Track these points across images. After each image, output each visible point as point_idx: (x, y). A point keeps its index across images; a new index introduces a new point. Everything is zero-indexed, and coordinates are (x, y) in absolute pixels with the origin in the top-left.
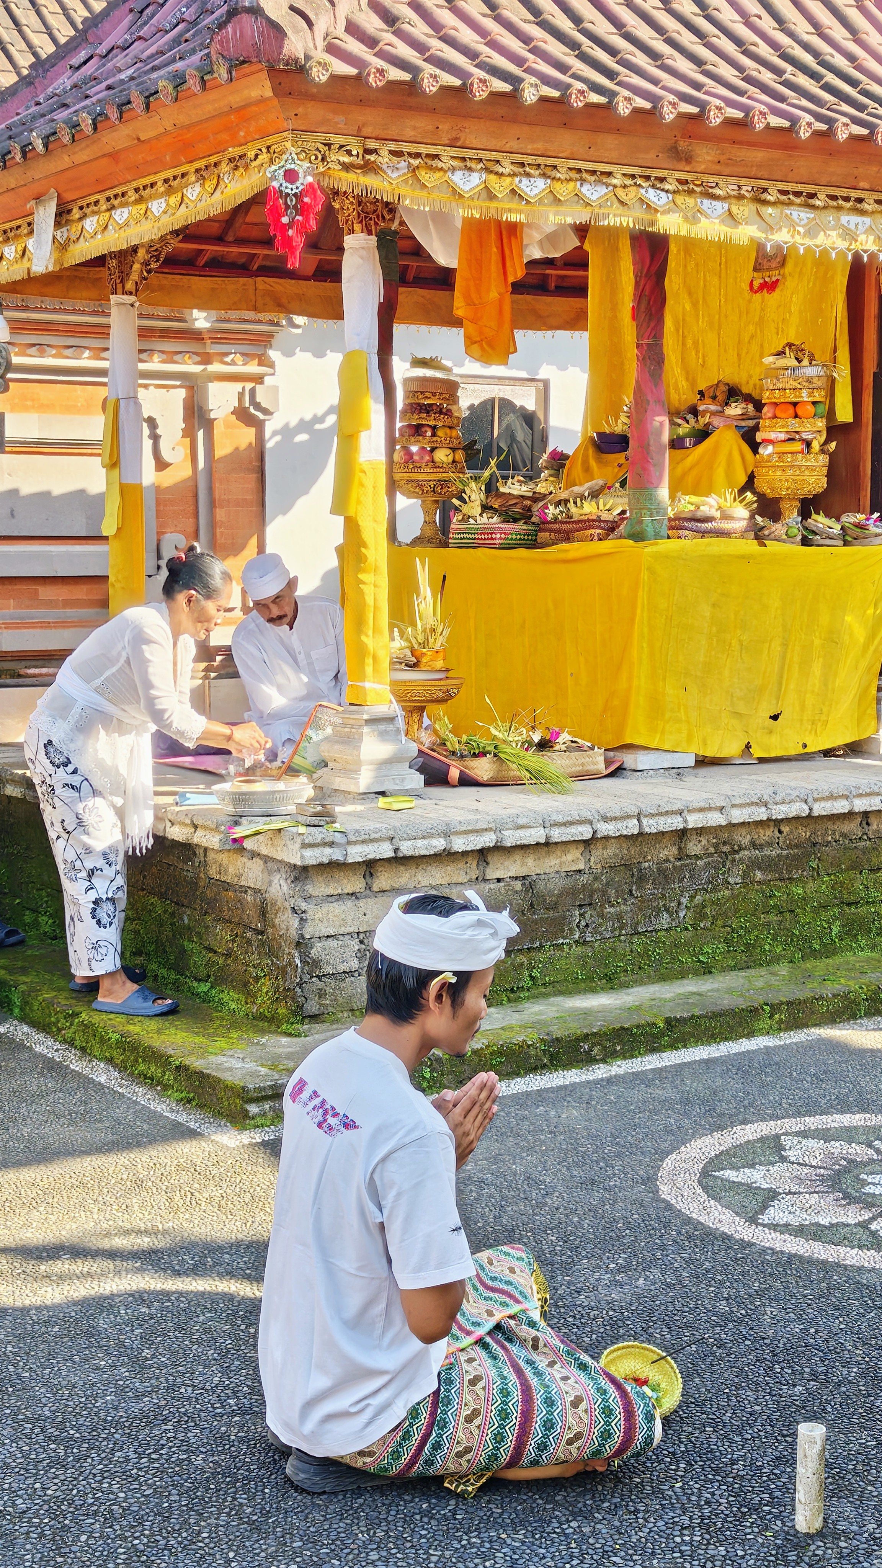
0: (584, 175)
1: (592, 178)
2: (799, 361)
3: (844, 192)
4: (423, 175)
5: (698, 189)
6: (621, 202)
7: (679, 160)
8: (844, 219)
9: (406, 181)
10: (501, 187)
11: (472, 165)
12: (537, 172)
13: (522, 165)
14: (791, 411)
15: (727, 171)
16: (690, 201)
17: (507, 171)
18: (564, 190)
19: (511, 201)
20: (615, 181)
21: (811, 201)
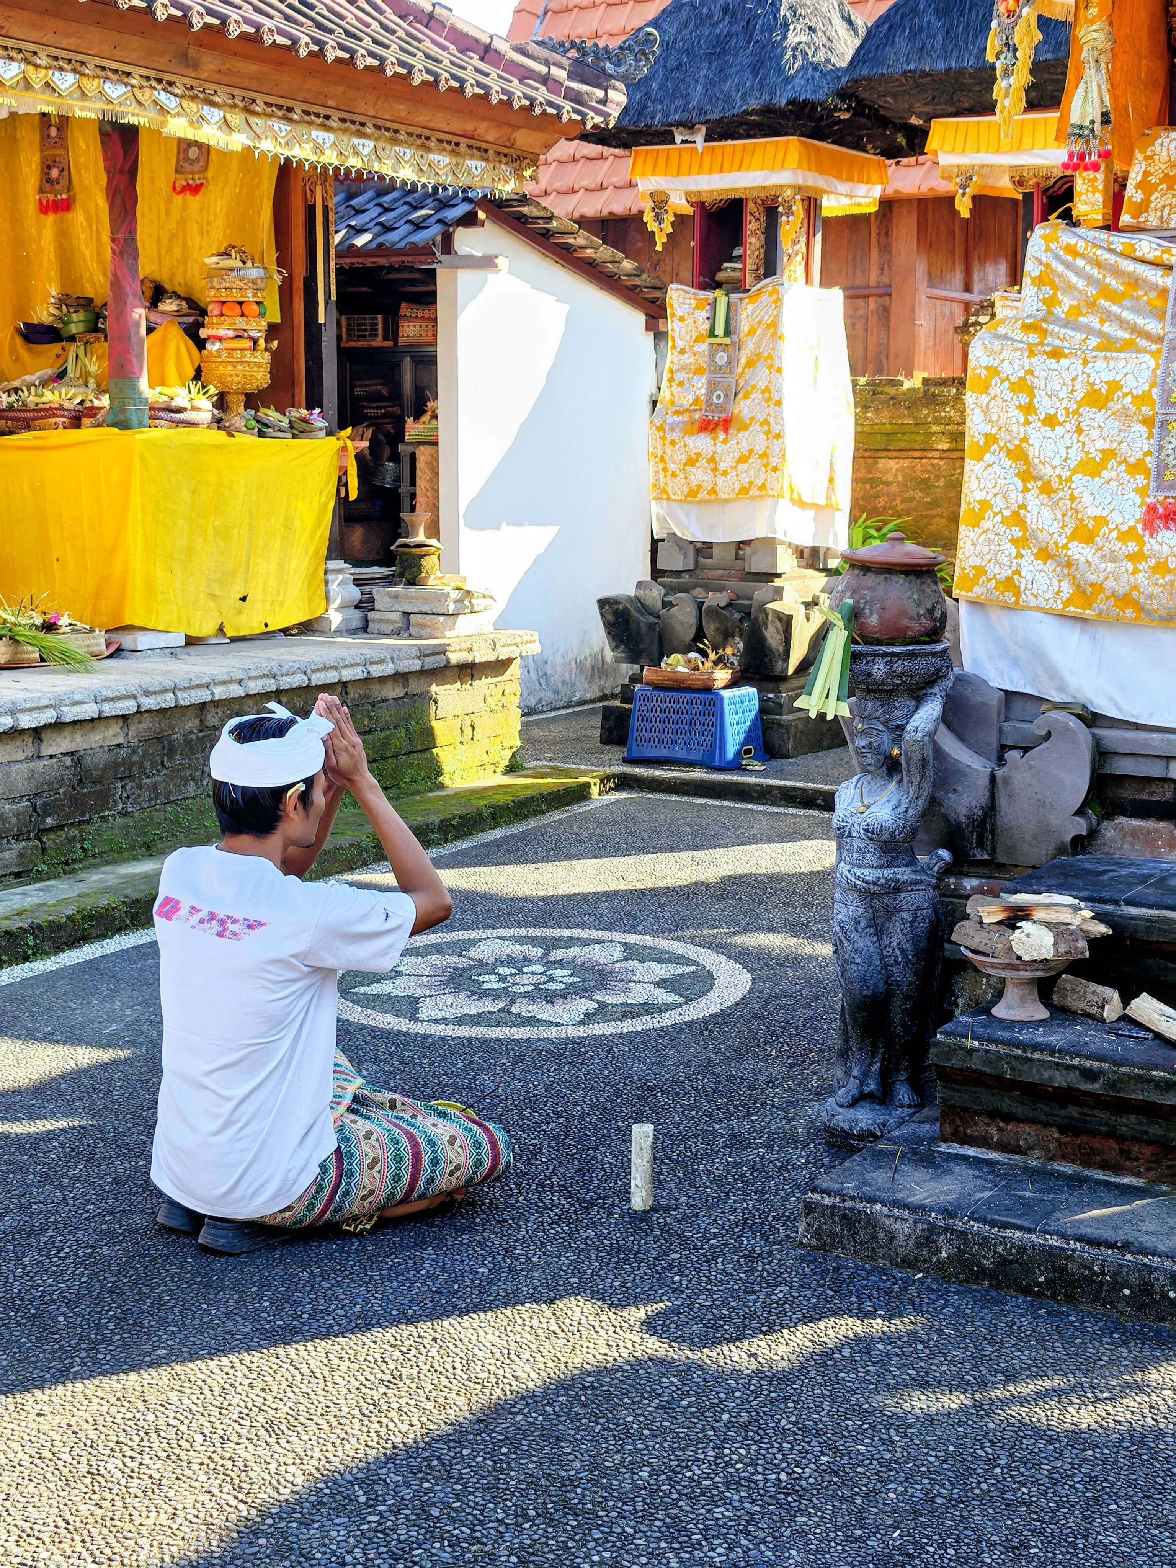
0: (109, 74)
1: (115, 77)
2: (244, 262)
3: (314, 109)
5: (201, 96)
6: (139, 103)
7: (188, 66)
8: (314, 134)
10: (37, 77)
11: (13, 54)
12: (69, 67)
13: (56, 58)
14: (238, 310)
15: (225, 80)
16: (194, 106)
17: (43, 63)
18: (91, 86)
19: (43, 92)
20: (134, 82)
21: (290, 115)
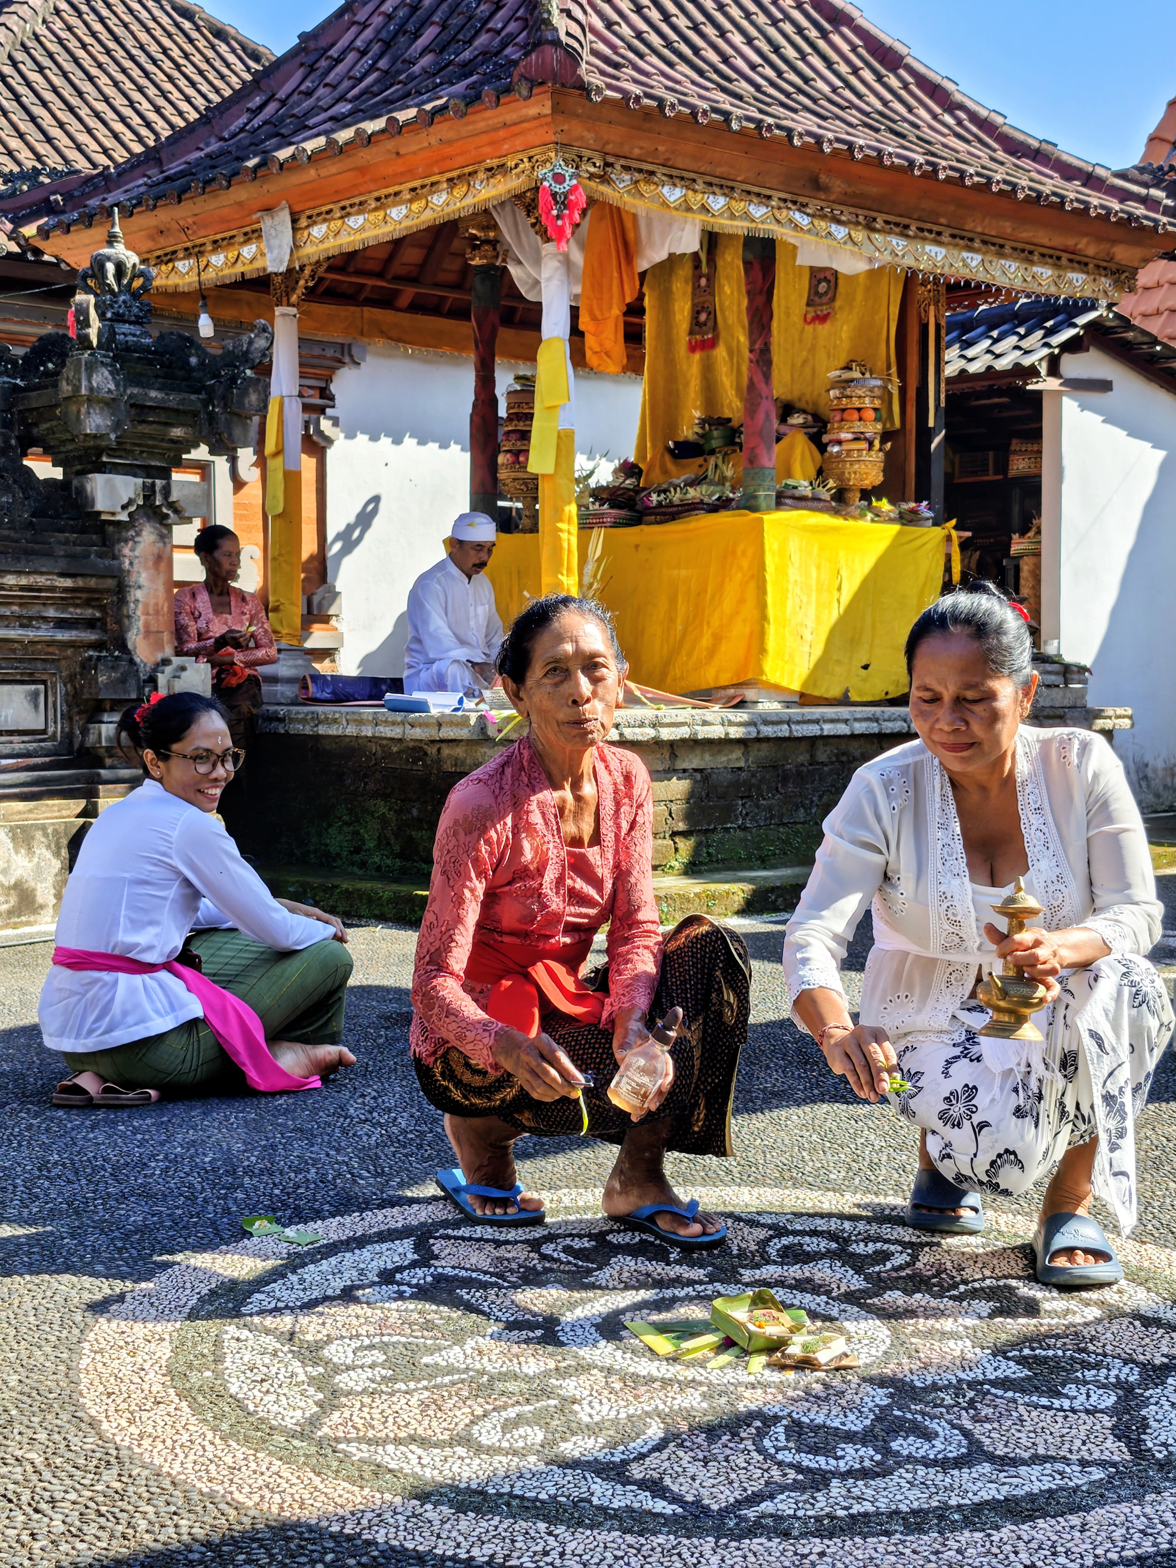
0: (753, 197)
1: (758, 200)
2: (863, 374)
4: (642, 187)
5: (830, 215)
6: (778, 221)
7: (819, 189)
8: (928, 248)
9: (629, 192)
10: (695, 201)
11: (677, 181)
12: (721, 192)
13: (711, 185)
14: (856, 415)
15: (851, 202)
17: (700, 188)
19: (702, 213)
20: (774, 204)
21: (906, 231)
